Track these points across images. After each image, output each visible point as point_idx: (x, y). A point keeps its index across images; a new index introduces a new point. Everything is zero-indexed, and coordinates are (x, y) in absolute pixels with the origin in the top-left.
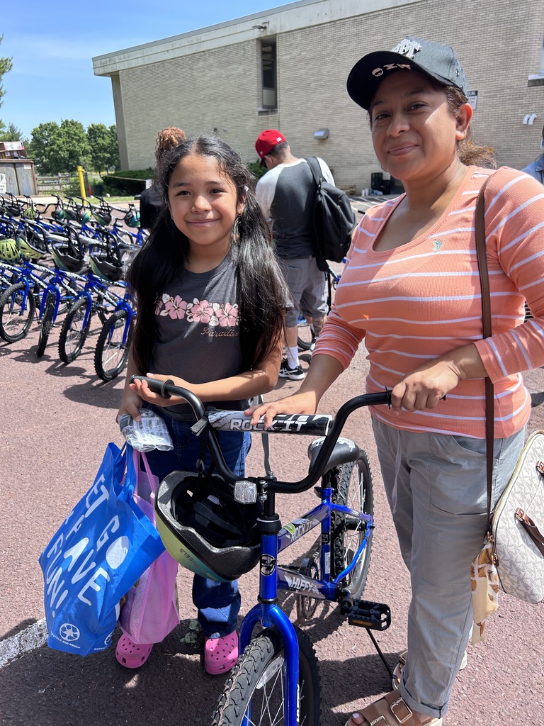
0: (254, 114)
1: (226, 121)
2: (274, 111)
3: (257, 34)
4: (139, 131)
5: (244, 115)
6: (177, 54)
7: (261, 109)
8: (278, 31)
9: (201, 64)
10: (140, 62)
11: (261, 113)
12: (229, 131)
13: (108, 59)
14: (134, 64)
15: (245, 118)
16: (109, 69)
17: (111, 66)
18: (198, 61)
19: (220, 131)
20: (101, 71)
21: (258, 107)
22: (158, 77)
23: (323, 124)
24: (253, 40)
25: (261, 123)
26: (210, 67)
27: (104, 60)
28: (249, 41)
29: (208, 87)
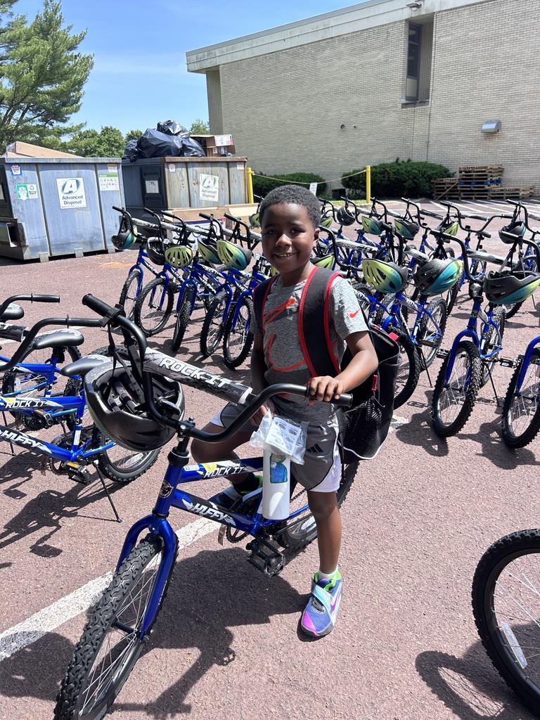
0: (397, 107)
1: (356, 116)
2: (425, 102)
3: (408, 14)
4: (241, 131)
5: (381, 109)
6: (296, 42)
7: (404, 101)
8: (436, 10)
9: (328, 52)
10: (248, 54)
11: (404, 106)
12: (360, 127)
13: (206, 53)
14: (238, 56)
15: (382, 112)
16: (207, 64)
17: (209, 60)
18: (324, 49)
19: (349, 127)
20: (197, 67)
21: (402, 98)
22: (270, 70)
23: (494, 115)
24: (401, 21)
25: (404, 116)
26: (339, 56)
27: (201, 55)
28: (395, 22)
29: (334, 78)
